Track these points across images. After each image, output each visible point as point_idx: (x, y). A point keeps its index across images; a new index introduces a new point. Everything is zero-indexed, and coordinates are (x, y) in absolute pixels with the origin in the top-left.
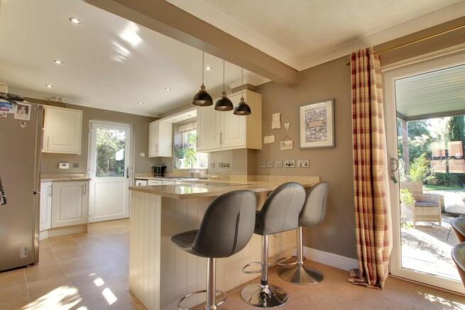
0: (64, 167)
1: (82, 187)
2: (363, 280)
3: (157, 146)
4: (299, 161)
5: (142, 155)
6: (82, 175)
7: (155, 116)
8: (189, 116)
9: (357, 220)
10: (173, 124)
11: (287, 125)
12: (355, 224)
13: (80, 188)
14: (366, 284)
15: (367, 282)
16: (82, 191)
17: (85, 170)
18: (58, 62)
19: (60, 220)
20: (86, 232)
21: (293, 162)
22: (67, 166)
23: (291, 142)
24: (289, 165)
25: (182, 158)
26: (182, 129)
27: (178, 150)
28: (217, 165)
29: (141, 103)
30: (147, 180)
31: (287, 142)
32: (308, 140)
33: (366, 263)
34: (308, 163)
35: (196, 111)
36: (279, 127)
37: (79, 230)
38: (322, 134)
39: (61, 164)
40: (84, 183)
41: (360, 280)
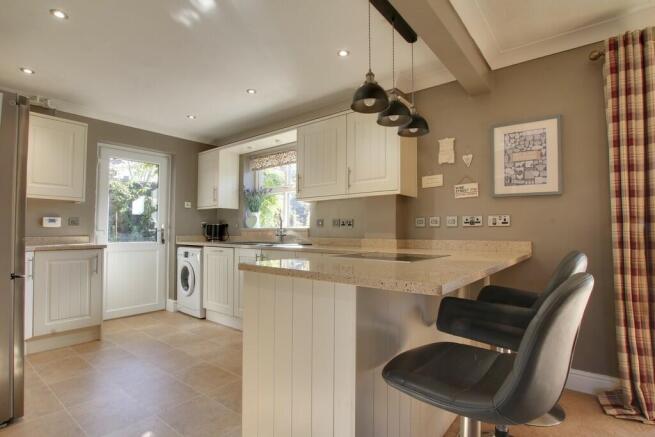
0: (52, 225)
1: (91, 260)
2: (634, 412)
3: (215, 190)
4: (491, 218)
5: (188, 205)
6: (86, 239)
7: (207, 142)
8: (277, 141)
9: (622, 314)
10: (241, 156)
11: (467, 158)
12: (619, 320)
13: (87, 262)
14: (641, 419)
15: (643, 415)
16: (91, 267)
17: (90, 230)
18: (59, 15)
19: (50, 320)
20: (99, 340)
21: (480, 218)
22: (58, 223)
23: (475, 186)
24: (472, 223)
25: (256, 211)
26: (257, 163)
27: (250, 199)
28: (328, 223)
29: (191, 117)
30: (201, 247)
31: (467, 186)
32: (509, 181)
33: (639, 384)
34: (508, 220)
35: (295, 131)
36: (452, 161)
37: (87, 337)
38: (536, 173)
39: (46, 220)
40: (94, 253)
41: (628, 412)
